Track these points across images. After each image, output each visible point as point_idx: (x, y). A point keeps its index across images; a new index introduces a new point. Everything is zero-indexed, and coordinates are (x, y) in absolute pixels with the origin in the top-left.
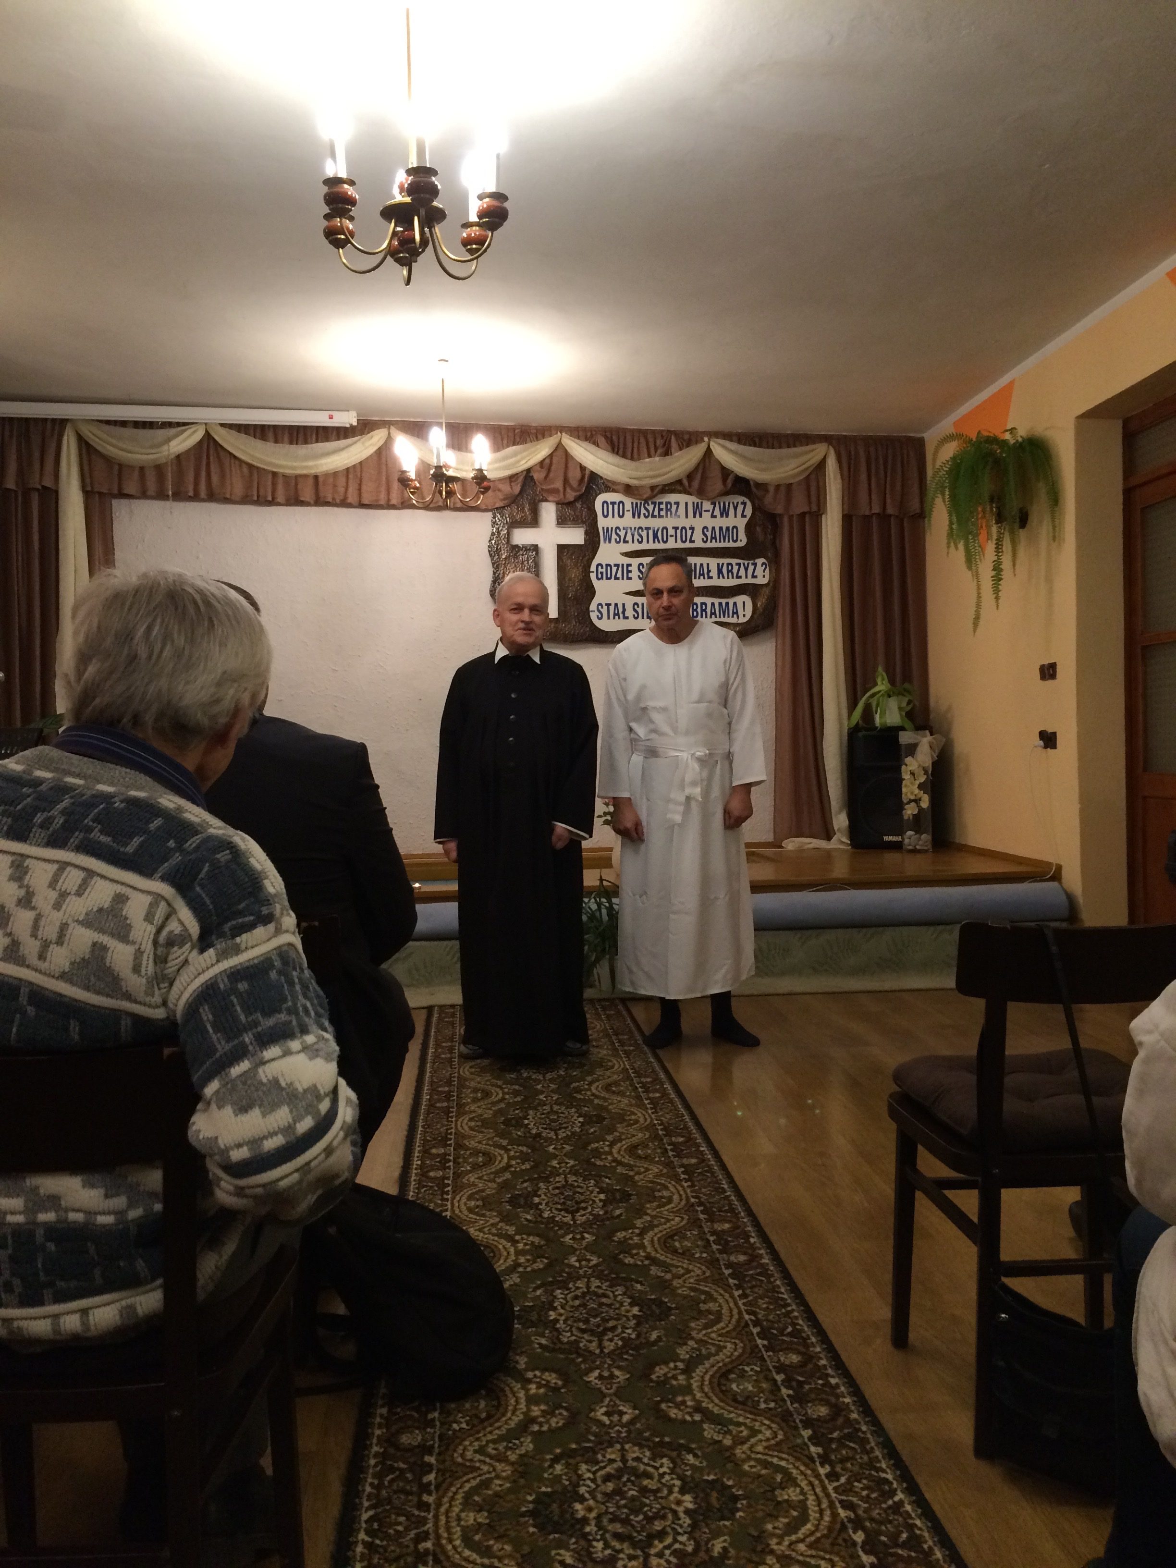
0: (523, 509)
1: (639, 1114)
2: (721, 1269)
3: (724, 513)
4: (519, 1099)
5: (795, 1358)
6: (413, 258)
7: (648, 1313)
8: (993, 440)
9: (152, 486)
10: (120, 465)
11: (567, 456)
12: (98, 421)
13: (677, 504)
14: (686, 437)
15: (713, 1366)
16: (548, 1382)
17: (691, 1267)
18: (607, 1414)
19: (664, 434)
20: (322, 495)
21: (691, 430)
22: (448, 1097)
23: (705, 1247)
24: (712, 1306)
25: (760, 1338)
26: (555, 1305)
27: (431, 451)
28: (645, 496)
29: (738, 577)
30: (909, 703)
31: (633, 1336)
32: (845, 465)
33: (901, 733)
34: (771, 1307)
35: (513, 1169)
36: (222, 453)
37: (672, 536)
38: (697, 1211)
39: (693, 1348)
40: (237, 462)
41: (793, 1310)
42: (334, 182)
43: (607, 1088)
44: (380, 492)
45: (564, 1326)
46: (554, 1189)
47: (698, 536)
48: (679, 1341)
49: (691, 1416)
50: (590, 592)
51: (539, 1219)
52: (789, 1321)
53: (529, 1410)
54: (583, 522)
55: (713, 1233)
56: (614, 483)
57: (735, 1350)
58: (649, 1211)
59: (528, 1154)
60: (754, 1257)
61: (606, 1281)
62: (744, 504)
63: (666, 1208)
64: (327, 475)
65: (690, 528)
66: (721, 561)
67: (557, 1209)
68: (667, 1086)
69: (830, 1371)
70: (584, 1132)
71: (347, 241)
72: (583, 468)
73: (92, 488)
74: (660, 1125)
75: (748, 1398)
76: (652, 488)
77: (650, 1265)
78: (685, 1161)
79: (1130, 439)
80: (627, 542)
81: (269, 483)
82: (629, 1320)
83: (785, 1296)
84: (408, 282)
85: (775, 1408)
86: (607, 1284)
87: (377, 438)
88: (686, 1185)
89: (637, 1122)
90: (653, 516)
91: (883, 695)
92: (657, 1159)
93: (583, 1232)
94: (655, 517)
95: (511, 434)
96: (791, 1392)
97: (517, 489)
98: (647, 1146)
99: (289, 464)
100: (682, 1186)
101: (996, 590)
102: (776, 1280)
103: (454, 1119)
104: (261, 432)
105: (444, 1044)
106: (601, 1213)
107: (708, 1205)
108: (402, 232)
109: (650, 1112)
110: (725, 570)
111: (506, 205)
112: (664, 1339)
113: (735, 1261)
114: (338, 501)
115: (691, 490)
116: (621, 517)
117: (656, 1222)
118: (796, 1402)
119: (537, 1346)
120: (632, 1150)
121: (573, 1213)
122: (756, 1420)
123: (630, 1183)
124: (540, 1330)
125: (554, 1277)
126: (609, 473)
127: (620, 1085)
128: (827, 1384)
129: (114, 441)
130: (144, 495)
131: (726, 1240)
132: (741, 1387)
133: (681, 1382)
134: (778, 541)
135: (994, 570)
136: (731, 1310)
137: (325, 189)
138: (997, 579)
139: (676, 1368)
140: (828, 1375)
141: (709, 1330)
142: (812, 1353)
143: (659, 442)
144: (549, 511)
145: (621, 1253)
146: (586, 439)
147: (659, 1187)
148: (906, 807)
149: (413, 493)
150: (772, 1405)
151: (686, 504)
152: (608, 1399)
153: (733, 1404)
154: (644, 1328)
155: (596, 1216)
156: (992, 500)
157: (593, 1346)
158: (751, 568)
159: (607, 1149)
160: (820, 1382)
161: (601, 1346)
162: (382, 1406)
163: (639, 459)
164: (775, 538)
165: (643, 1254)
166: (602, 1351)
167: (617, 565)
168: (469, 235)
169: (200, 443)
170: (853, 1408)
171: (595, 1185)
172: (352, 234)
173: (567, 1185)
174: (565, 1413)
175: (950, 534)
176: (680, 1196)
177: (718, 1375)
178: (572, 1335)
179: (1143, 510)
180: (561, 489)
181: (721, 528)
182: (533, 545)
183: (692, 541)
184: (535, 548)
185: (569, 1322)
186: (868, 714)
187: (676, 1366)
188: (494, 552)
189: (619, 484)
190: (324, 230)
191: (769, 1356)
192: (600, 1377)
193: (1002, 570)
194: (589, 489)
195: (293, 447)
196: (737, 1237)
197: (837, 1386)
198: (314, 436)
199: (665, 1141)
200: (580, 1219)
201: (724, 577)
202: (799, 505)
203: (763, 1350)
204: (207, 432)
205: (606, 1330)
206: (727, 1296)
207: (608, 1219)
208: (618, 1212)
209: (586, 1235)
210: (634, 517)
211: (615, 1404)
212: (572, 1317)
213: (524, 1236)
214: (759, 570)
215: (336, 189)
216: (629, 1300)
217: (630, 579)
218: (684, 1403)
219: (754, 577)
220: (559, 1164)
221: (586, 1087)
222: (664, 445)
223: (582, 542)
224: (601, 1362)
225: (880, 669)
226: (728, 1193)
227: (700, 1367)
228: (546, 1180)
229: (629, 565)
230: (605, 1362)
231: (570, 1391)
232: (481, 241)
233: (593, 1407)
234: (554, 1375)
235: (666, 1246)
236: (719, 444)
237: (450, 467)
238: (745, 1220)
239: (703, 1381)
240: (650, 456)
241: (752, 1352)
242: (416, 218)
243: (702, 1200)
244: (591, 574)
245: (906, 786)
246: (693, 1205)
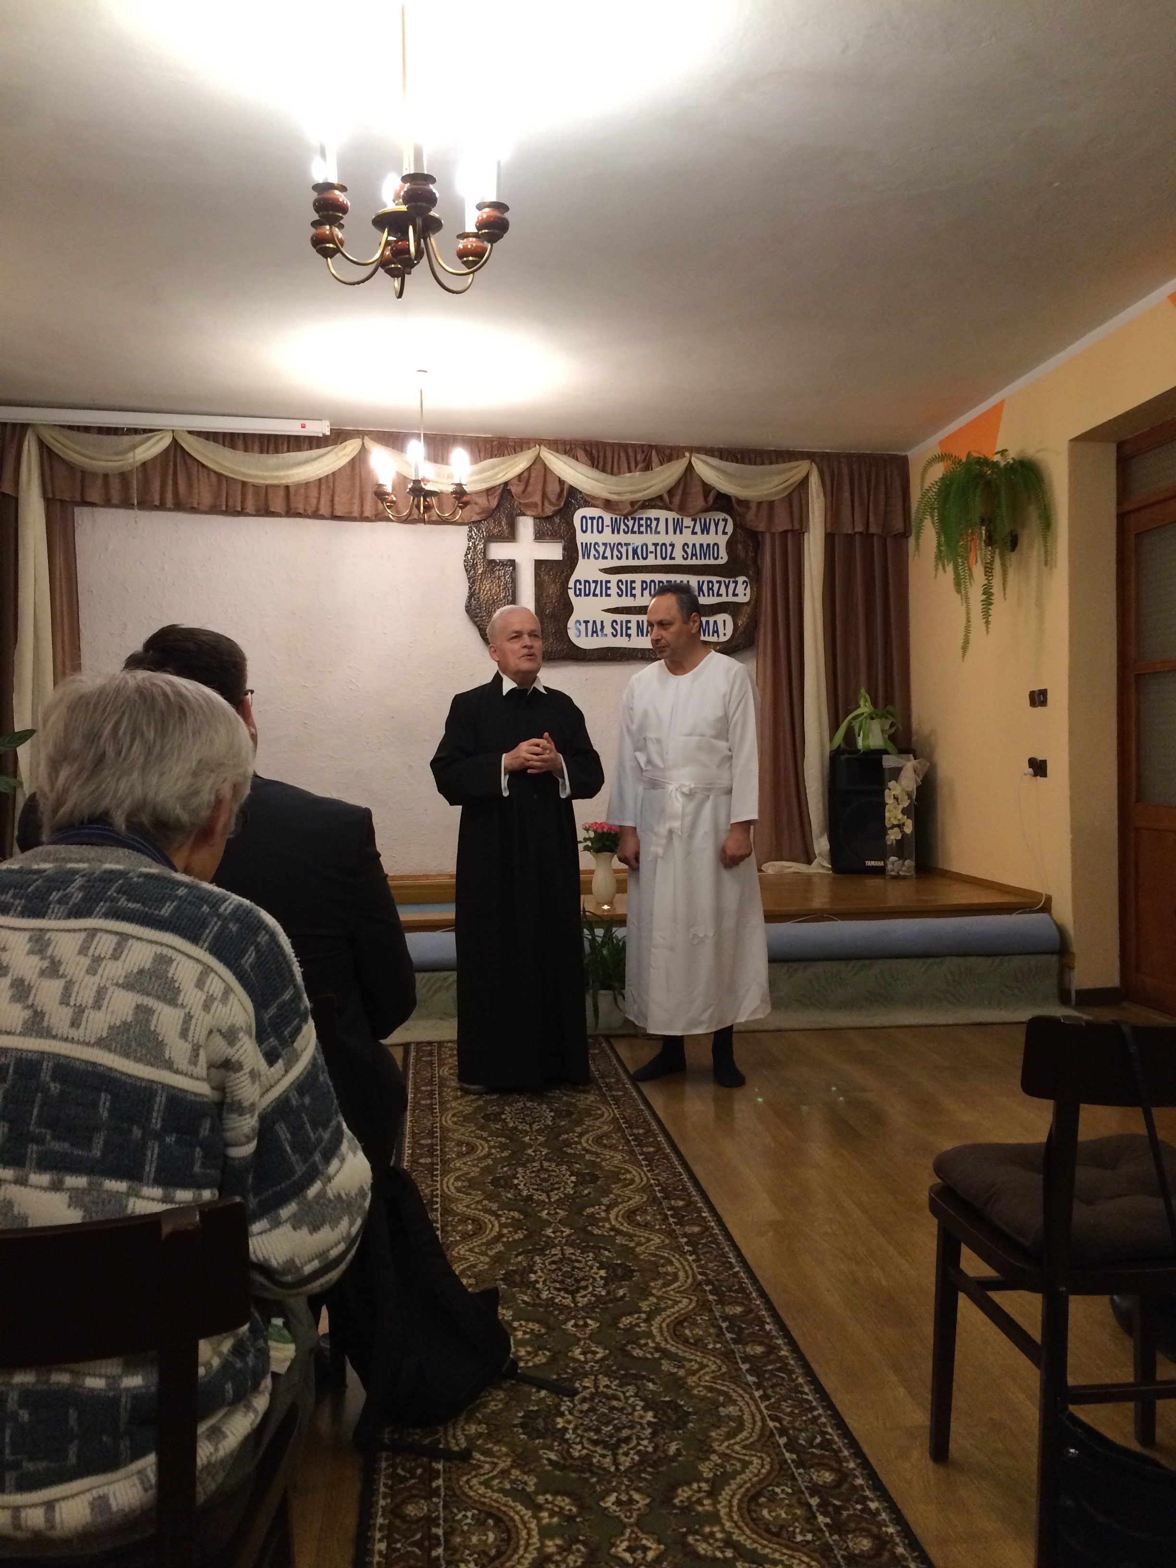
0: (500, 523)
1: (634, 1173)
2: (737, 1363)
3: (705, 530)
4: (505, 1154)
5: (828, 1477)
6: (407, 270)
7: (665, 1419)
8: (984, 462)
9: (116, 495)
10: (84, 472)
11: (546, 469)
12: (63, 426)
13: (657, 520)
14: (668, 452)
15: (740, 1487)
16: (561, 1508)
17: (705, 1361)
18: (629, 1550)
19: (645, 448)
20: (293, 505)
21: (670, 444)
22: (431, 1153)
23: (718, 1336)
24: (732, 1410)
25: (788, 1451)
26: (562, 1409)
27: (410, 466)
28: (625, 512)
29: (719, 595)
30: (892, 725)
31: (650, 1449)
32: (828, 482)
33: (885, 757)
34: (796, 1411)
35: (505, 1239)
36: (189, 462)
37: (651, 552)
38: (705, 1291)
39: (716, 1465)
40: (205, 471)
41: (820, 1415)
42: (324, 188)
43: (598, 1140)
44: (354, 503)
45: (574, 1436)
46: (550, 1264)
47: (678, 553)
48: (700, 1455)
49: (722, 1552)
50: (568, 609)
51: (538, 1301)
52: (817, 1428)
53: (543, 1545)
54: (562, 538)
55: (725, 1318)
56: (593, 498)
57: (763, 1466)
58: (654, 1291)
59: (519, 1220)
60: (772, 1349)
61: (616, 1378)
62: (725, 520)
63: (672, 1287)
64: (298, 485)
65: (670, 545)
66: (701, 578)
67: (555, 1289)
68: (661, 1138)
69: (868, 1493)
70: (578, 1194)
71: (337, 250)
72: (561, 482)
73: (54, 495)
74: (657, 1185)
75: (782, 1527)
76: (633, 503)
77: (661, 1358)
78: (688, 1229)
79: (1124, 463)
80: (606, 558)
81: (239, 493)
82: (643, 1428)
83: (810, 1398)
84: (400, 295)
85: (813, 1541)
86: (617, 1382)
87: (351, 448)
88: (690, 1258)
89: (632, 1181)
90: (633, 532)
91: (866, 718)
92: (657, 1227)
93: (586, 1317)
94: (635, 533)
95: (488, 446)
96: (828, 1520)
97: (494, 503)
98: (645, 1212)
99: (260, 473)
100: (687, 1260)
101: (986, 614)
102: (797, 1377)
103: (439, 1179)
104: (230, 440)
105: (423, 1088)
106: (603, 1293)
107: (716, 1283)
108: (396, 242)
109: (645, 1169)
110: (705, 588)
111: (507, 215)
112: (684, 1453)
113: (752, 1353)
114: (310, 513)
115: (672, 507)
116: (600, 532)
117: (663, 1305)
118: (835, 1533)
119: (545, 1462)
120: (630, 1215)
121: (573, 1293)
122: (793, 1557)
123: (631, 1257)
124: (549, 1442)
125: (558, 1375)
126: (589, 488)
127: (611, 1138)
128: (866, 1509)
129: (78, 448)
130: (107, 503)
131: (739, 1327)
132: (774, 1514)
133: (707, 1508)
134: (759, 560)
135: (984, 594)
136: (753, 1416)
137: (315, 195)
138: (988, 602)
139: (700, 1490)
140: (866, 1498)
141: (732, 1441)
142: (845, 1470)
143: (640, 457)
144: (526, 526)
145: (628, 1343)
146: (565, 453)
147: (662, 1261)
148: (890, 832)
149: (389, 507)
150: (809, 1537)
151: (667, 520)
152: (628, 1531)
153: (766, 1535)
154: (661, 1440)
155: (599, 1297)
156: (983, 522)
157: (607, 1462)
158: (732, 586)
159: (603, 1214)
160: (859, 1507)
161: (616, 1463)
162: (380, 1540)
163: (619, 473)
164: (756, 555)
165: (651, 1345)
166: (617, 1469)
167: (596, 582)
168: (465, 247)
169: (167, 450)
170: (898, 1540)
171: (594, 1259)
172: (342, 242)
173: (564, 1259)
174: (583, 1549)
175: (939, 557)
176: (686, 1272)
177: (746, 1499)
178: (584, 1448)
179: (1137, 535)
180: (540, 503)
181: (701, 545)
182: (509, 560)
183: (672, 558)
184: (512, 563)
185: (579, 1432)
186: (850, 735)
187: (699, 1487)
188: (470, 567)
189: (598, 498)
190: (312, 238)
191: (800, 1474)
192: (618, 1502)
193: (992, 594)
194: (567, 504)
195: (264, 456)
196: (750, 1324)
197: (877, 1512)
198: (286, 445)
199: (664, 1204)
200: (582, 1302)
201: (704, 595)
202: (782, 523)
203: (792, 1466)
204: (174, 440)
205: (620, 1441)
206: (747, 1396)
207: (611, 1301)
208: (621, 1292)
209: (589, 1321)
210: (613, 532)
211: (637, 1537)
212: (582, 1424)
213: (522, 1322)
214: (740, 589)
215: (328, 195)
216: (642, 1403)
217: (609, 595)
218: (712, 1534)
219: (735, 595)
220: (553, 1232)
221: (576, 1139)
222: (645, 459)
223: (561, 558)
224: (618, 1483)
225: (863, 691)
226: (737, 1269)
227: (727, 1488)
228: (542, 1252)
229: (608, 582)
230: (622, 1483)
231: (587, 1521)
232: (479, 254)
233: (612, 1541)
234: (567, 1500)
235: (676, 1335)
236: (701, 460)
237: (428, 481)
238: (758, 1302)
239: (730, 1506)
240: (630, 471)
241: (781, 1469)
242: (411, 228)
243: (710, 1277)
244: (569, 591)
245: (889, 811)
246: (700, 1284)
